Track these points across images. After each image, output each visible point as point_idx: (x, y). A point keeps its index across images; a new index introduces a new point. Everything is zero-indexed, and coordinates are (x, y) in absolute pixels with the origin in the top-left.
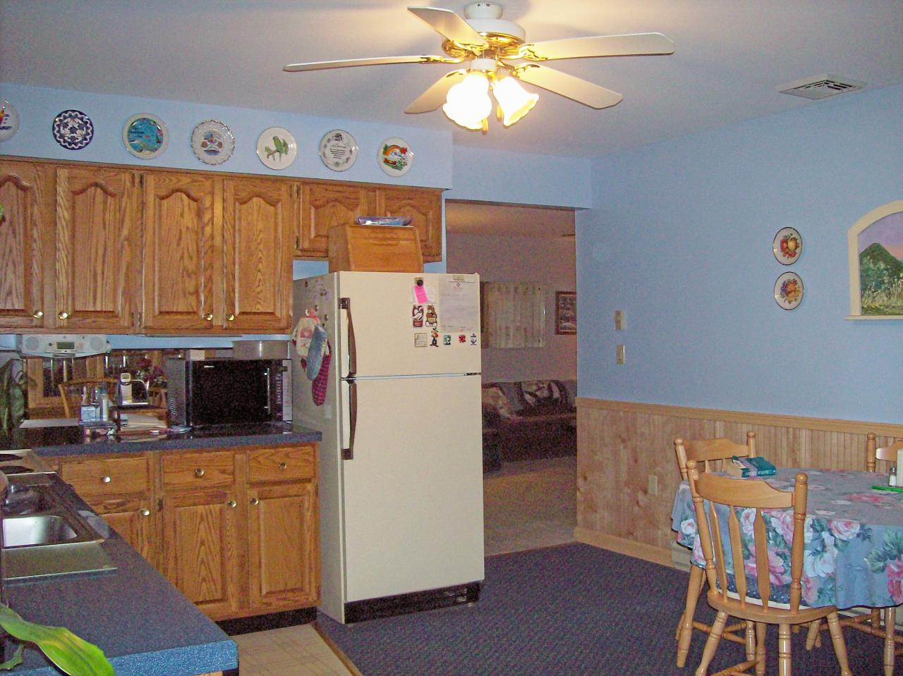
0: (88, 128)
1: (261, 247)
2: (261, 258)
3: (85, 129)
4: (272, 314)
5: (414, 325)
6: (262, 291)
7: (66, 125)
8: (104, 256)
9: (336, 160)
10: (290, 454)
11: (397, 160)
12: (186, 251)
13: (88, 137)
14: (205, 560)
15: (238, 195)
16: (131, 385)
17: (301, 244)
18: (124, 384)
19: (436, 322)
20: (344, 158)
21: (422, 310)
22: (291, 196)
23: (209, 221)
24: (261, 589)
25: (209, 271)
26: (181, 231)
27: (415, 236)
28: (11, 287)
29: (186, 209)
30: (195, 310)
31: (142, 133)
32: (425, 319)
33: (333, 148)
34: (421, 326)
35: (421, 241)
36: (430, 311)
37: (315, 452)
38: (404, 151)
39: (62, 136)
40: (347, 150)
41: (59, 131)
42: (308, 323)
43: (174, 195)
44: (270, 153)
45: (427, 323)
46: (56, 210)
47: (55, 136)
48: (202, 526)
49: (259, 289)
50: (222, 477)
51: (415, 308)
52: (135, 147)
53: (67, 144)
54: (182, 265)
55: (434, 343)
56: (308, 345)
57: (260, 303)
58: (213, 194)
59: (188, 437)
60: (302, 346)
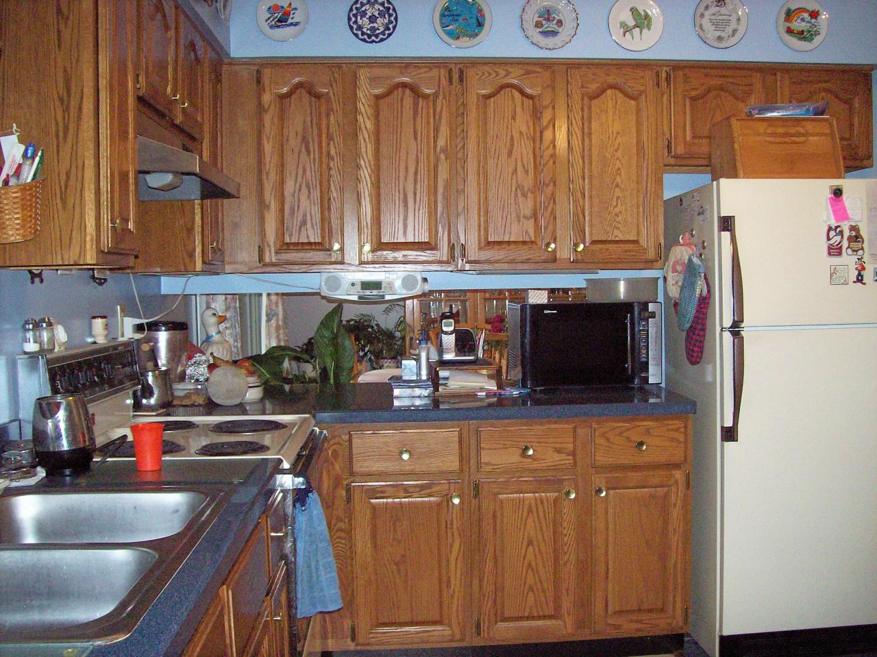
0: (390, 15)
1: (619, 154)
2: (619, 169)
3: (387, 16)
4: (636, 242)
5: (830, 254)
6: (620, 212)
7: (364, 14)
8: (416, 173)
9: (718, 34)
10: (651, 431)
11: (805, 29)
12: (519, 164)
13: (391, 26)
14: (533, 563)
15: (587, 88)
16: (454, 335)
17: (673, 150)
18: (446, 333)
19: (862, 249)
20: (729, 30)
21: (841, 233)
22: (658, 85)
23: (549, 123)
24: (607, 605)
25: (551, 187)
26: (512, 138)
27: (832, 131)
28: (305, 215)
29: (519, 109)
30: (533, 239)
31: (458, 15)
32: (845, 244)
33: (713, 17)
34: (840, 254)
35: (842, 139)
36: (854, 233)
37: (685, 427)
38: (814, 15)
39: (360, 28)
40: (734, 18)
41: (356, 22)
42: (681, 253)
43: (503, 92)
44: (627, 30)
45: (849, 250)
46: (357, 121)
47: (351, 28)
48: (530, 520)
49: (617, 210)
50: (557, 457)
51: (830, 229)
52: (449, 34)
53: (366, 37)
54: (514, 182)
55: (860, 279)
56: (680, 284)
57: (618, 228)
58: (554, 87)
59: (524, 403)
60: (673, 285)
